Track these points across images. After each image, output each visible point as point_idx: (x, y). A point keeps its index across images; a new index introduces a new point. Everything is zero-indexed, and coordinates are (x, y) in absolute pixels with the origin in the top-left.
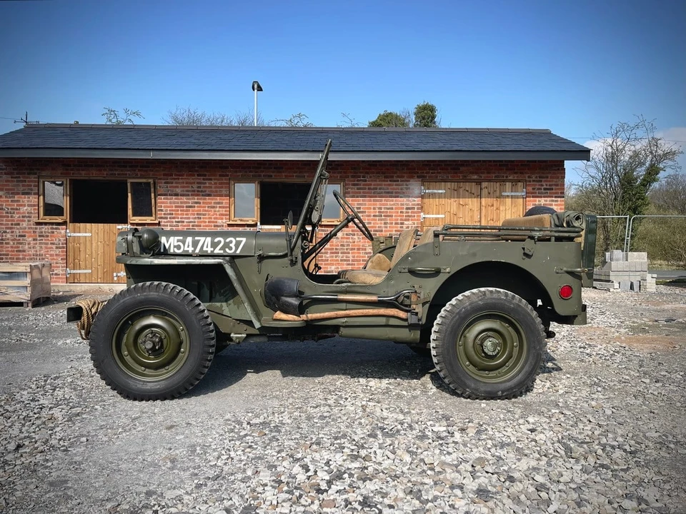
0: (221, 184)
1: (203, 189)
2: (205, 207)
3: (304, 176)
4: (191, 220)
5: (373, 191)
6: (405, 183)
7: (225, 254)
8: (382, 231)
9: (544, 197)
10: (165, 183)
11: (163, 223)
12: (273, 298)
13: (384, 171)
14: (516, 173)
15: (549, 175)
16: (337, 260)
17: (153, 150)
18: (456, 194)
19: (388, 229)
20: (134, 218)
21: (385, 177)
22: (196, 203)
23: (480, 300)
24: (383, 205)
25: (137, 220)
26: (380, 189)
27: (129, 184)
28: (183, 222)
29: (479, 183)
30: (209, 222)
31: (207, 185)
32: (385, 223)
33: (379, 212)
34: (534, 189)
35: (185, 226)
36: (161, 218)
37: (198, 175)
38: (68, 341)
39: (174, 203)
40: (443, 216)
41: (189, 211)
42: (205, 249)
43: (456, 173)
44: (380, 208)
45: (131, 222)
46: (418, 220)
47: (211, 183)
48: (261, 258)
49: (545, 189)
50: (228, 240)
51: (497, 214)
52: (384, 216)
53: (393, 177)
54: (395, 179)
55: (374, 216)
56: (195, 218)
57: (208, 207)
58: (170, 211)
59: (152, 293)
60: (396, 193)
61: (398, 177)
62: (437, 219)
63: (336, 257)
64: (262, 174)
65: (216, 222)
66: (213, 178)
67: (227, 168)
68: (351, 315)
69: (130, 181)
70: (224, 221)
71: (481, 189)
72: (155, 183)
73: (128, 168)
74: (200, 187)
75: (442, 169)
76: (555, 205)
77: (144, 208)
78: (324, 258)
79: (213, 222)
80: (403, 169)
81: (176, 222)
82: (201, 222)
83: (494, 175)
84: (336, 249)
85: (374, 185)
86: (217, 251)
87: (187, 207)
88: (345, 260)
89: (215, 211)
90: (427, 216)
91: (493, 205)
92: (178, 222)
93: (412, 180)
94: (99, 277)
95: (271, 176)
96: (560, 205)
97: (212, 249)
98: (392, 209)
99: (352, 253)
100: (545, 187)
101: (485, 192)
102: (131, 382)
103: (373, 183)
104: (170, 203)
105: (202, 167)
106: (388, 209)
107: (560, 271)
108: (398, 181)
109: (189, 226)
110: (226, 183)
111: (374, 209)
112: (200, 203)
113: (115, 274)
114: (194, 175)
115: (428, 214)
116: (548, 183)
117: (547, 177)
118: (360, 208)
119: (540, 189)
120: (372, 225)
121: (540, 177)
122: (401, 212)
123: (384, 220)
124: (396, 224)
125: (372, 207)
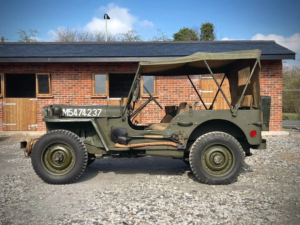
0: (87, 75)
1: (78, 78)
2: (78, 88)
3: (133, 70)
4: (71, 95)
5: (172, 78)
7: (92, 117)
8: (177, 100)
9: (270, 80)
10: (56, 75)
11: (55, 97)
12: (115, 137)
15: (273, 68)
16: (152, 117)
17: (50, 57)
18: (219, 78)
19: (181, 99)
20: (39, 94)
22: (73, 86)
23: (212, 138)
24: (178, 85)
25: (41, 95)
27: (36, 76)
28: (66, 96)
30: (81, 96)
31: (80, 76)
32: (179, 96)
33: (176, 90)
34: (264, 76)
35: (67, 99)
36: (54, 94)
37: (74, 70)
38: (13, 160)
39: (61, 86)
40: (212, 92)
41: (69, 90)
42: (83, 114)
44: (176, 88)
45: (38, 97)
47: (81, 75)
48: (109, 118)
49: (271, 76)
50: (93, 110)
52: (179, 92)
55: (173, 92)
56: (73, 94)
57: (80, 88)
58: (59, 90)
59: (58, 135)
62: (209, 93)
63: (152, 115)
64: (110, 69)
65: (85, 96)
66: (83, 72)
67: (90, 66)
68: (151, 145)
69: (37, 74)
70: (89, 96)
72: (50, 75)
73: (36, 67)
74: (75, 77)
76: (277, 84)
77: (45, 89)
78: (145, 116)
79: (83, 96)
81: (62, 96)
82: (76, 96)
84: (152, 111)
86: (89, 115)
87: (68, 88)
88: (157, 117)
89: (84, 90)
90: (203, 92)
92: (64, 97)
94: (21, 127)
95: (115, 70)
96: (280, 84)
97: (86, 114)
98: (183, 88)
99: (161, 113)
100: (271, 74)
102: (50, 176)
104: (59, 86)
105: (77, 66)
106: (181, 88)
107: (250, 124)
109: (70, 99)
110: (90, 75)
111: (173, 88)
112: (75, 86)
113: (29, 126)
114: (72, 71)
115: (204, 90)
116: (272, 72)
117: (272, 69)
118: (165, 88)
119: (268, 76)
120: (172, 97)
121: (268, 69)
122: (188, 90)
123: (178, 94)
124: (185, 96)
125: (172, 87)
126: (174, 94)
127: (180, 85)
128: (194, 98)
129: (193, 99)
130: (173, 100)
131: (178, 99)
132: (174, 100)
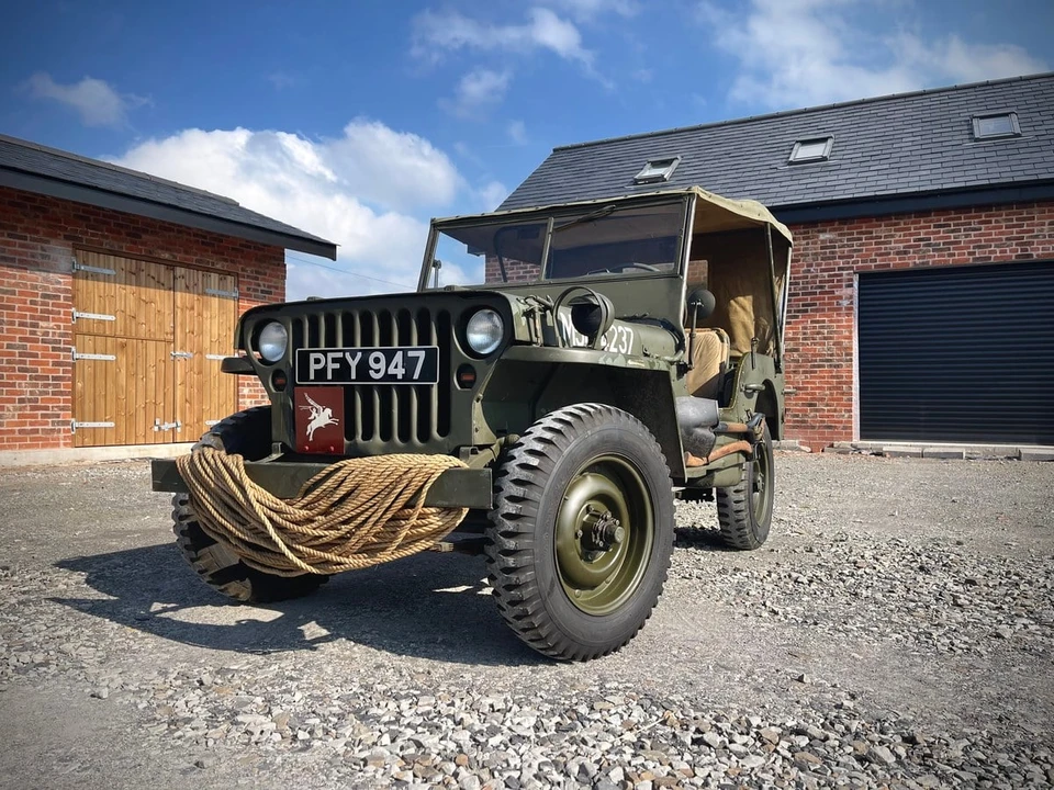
6: (39, 245)
14: (226, 260)
15: (268, 271)
18: (134, 278)
29: (171, 266)
34: (249, 289)
40: (112, 318)
43: (135, 243)
46: (66, 321)
49: (262, 292)
50: (619, 329)
51: (198, 322)
53: (14, 228)
54: (19, 233)
60: (21, 260)
61: (26, 230)
62: (100, 321)
71: (174, 278)
75: (110, 231)
80: (37, 217)
83: (195, 258)
86: (612, 349)
90: (85, 315)
91: (193, 308)
93: (53, 241)
98: (14, 293)
100: (263, 288)
101: (180, 283)
106: (5, 292)
108: (25, 238)
115: (84, 311)
116: (265, 283)
117: (265, 274)
119: (257, 291)
121: (257, 272)
122: (32, 302)
124: (21, 324)
127: (2, 283)
128: (54, 333)
129: (50, 337)
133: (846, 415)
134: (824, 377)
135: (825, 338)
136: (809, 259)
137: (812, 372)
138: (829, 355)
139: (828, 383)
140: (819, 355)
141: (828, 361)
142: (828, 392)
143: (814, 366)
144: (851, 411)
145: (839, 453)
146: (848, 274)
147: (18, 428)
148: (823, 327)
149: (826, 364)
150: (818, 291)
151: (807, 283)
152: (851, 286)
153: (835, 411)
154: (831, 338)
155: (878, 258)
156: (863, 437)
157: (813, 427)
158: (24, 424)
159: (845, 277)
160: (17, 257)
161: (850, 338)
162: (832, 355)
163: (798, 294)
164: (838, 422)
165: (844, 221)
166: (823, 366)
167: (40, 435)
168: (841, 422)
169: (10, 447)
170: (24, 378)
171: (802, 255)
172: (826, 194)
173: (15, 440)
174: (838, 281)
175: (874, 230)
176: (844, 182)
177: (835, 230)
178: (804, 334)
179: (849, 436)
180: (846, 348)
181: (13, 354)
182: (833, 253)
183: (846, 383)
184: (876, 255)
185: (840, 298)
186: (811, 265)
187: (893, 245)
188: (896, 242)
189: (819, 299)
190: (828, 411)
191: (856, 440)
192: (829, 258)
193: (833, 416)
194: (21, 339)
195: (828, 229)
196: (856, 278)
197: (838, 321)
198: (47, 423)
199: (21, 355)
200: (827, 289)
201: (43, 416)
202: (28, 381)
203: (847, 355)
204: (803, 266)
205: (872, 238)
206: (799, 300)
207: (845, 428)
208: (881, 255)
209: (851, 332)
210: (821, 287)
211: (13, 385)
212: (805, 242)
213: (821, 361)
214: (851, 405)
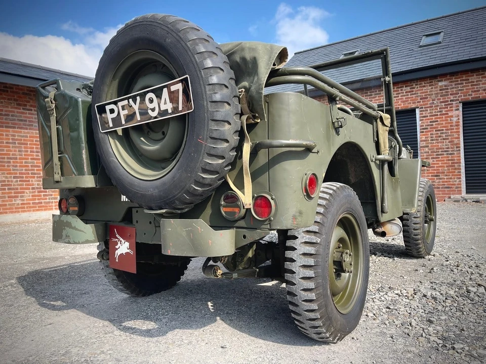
5: (5, 117)
8: (16, 159)
13: (16, 97)
21: (18, 105)
24: (17, 132)
26: (12, 116)
32: (19, 151)
33: (12, 139)
44: (14, 136)
52: (18, 143)
53: (26, 105)
54: (28, 107)
55: (7, 143)
60: (30, 121)
61: (31, 106)
85: (6, 111)
98: (27, 137)
103: (4, 109)
106: (23, 136)
111: (7, 135)
120: (5, 152)
123: (18, 147)
125: (4, 133)
126: (9, 147)
127: (21, 132)
130: (8, 158)
131: (18, 157)
132: (11, 159)
133: (458, 180)
134: (444, 161)
135: (444, 139)
136: (433, 97)
137: (436, 158)
138: (446, 148)
139: (446, 163)
140: (441, 148)
141: (446, 151)
142: (446, 169)
143: (438, 155)
144: (460, 178)
145: (455, 201)
146: (456, 103)
147: (31, 202)
148: (442, 133)
149: (445, 153)
150: (439, 114)
151: (432, 110)
152: (458, 110)
153: (451, 178)
154: (447, 139)
155: (473, 94)
156: (467, 193)
157: (439, 188)
158: (35, 199)
159: (454, 105)
160: (28, 119)
161: (458, 138)
162: (448, 148)
163: (427, 116)
164: (453, 185)
165: (452, 74)
166: (443, 154)
167: (43, 204)
168: (455, 184)
169: (29, 211)
170: (34, 177)
171: (429, 95)
172: (441, 60)
173: (30, 207)
174: (450, 107)
175: (470, 78)
176: (451, 53)
177: (448, 79)
178: (432, 137)
179: (460, 192)
180: (457, 144)
181: (28, 166)
182: (447, 92)
183: (457, 163)
184: (472, 92)
185: (452, 116)
186: (434, 100)
187: (481, 86)
188: (483, 84)
189: (439, 118)
190: (447, 179)
191: (464, 194)
192: (445, 95)
193: (450, 182)
194: (32, 159)
195: (444, 79)
196: (461, 105)
197: (452, 129)
198: (46, 199)
199: (32, 166)
200: (444, 112)
201: (44, 195)
202: (36, 179)
203: (457, 148)
204: (429, 101)
205: (469, 83)
206: (428, 119)
207: (457, 188)
208: (475, 91)
209: (459, 135)
210: (441, 111)
211: (29, 181)
212: (430, 87)
213: (441, 151)
214: (460, 175)
